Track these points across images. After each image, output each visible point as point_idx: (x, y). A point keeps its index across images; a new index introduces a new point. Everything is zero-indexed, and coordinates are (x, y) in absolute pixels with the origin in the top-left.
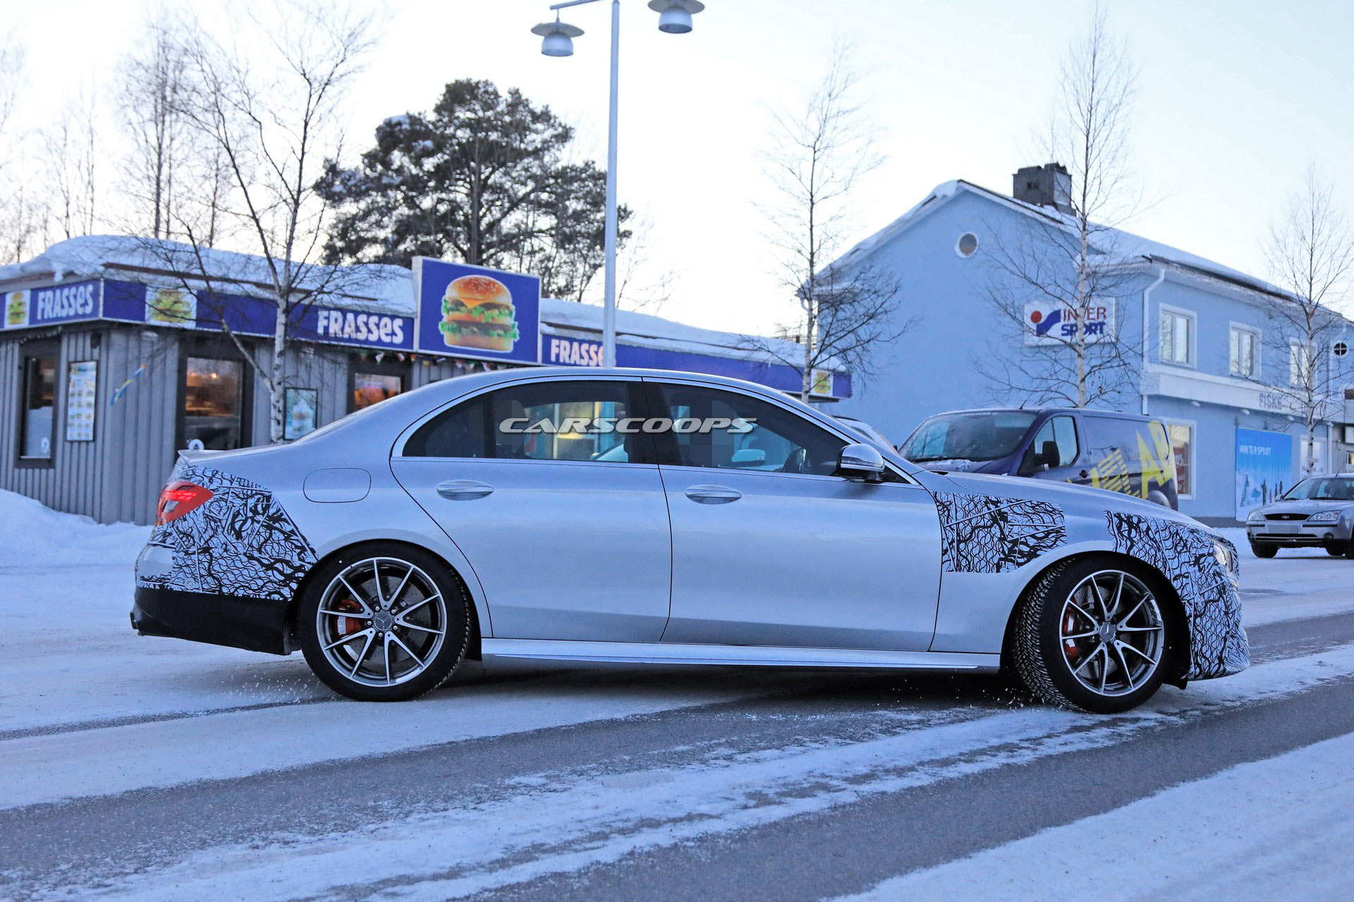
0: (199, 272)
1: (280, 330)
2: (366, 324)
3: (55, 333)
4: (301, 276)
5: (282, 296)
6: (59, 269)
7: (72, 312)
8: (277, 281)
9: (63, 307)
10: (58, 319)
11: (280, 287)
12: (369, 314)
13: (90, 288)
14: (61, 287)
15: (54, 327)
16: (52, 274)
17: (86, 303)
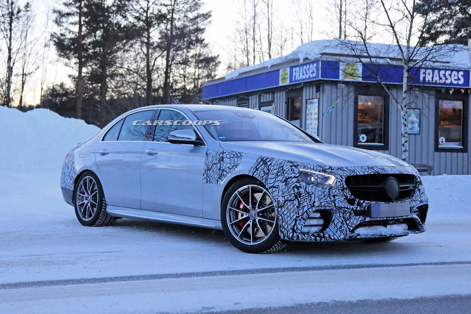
0: (366, 54)
1: (405, 80)
2: (444, 75)
3: (300, 86)
4: (415, 53)
5: (406, 64)
6: (301, 57)
7: (307, 77)
8: (403, 56)
9: (303, 74)
10: (301, 80)
11: (405, 59)
12: (446, 70)
14: (303, 65)
15: (300, 84)
16: (298, 60)
17: (313, 72)
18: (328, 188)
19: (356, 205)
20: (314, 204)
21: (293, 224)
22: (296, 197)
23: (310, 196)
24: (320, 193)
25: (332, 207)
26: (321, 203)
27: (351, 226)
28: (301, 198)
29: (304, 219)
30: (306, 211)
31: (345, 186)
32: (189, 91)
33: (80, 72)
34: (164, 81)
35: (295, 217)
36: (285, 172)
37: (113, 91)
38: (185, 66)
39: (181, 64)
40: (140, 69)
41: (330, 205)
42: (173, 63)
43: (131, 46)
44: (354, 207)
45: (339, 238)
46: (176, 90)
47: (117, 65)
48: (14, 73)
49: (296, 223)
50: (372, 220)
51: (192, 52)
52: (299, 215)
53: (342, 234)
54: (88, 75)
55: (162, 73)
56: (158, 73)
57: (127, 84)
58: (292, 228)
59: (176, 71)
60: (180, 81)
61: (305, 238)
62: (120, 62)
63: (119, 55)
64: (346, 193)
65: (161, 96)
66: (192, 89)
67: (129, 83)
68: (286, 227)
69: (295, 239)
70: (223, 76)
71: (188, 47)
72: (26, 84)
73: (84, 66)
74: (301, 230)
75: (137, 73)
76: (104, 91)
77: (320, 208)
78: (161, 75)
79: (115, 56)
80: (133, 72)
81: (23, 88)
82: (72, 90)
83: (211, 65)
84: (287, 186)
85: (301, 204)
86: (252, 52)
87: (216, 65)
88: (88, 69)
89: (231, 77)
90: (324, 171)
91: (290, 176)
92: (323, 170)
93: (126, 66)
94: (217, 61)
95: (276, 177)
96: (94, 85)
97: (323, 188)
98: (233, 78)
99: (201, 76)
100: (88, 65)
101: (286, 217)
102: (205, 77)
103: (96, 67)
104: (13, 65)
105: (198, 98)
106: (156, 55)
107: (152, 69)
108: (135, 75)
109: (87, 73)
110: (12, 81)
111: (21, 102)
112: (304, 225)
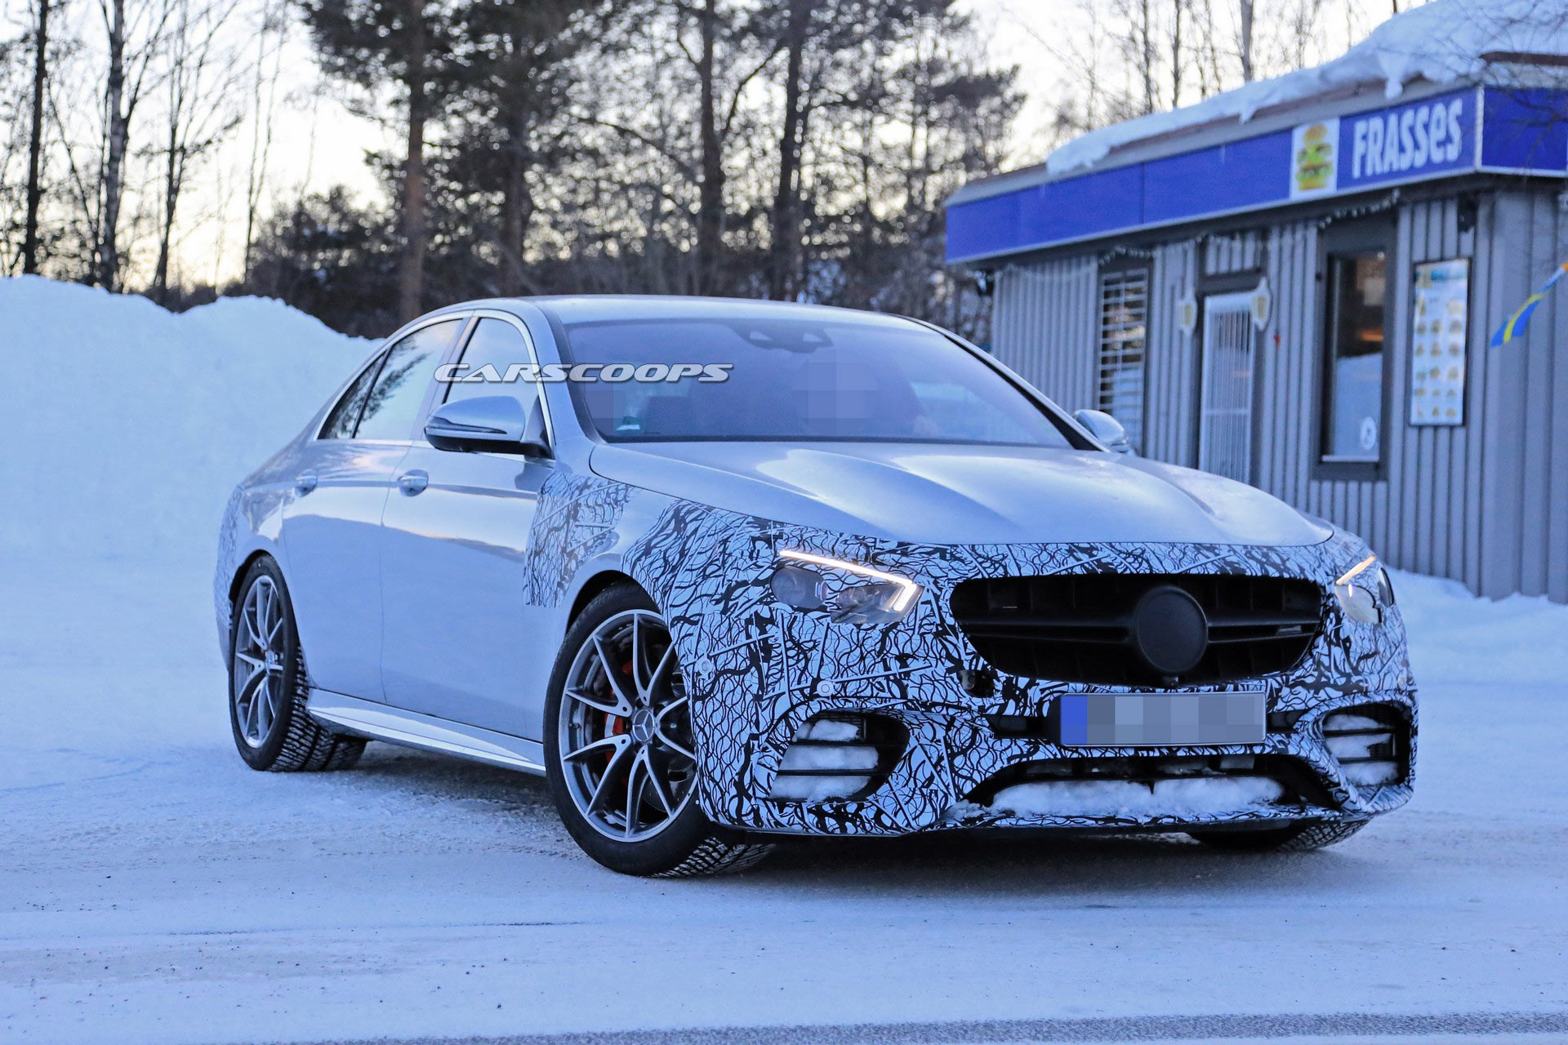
3: (1386, 203)
6: (1393, 70)
7: (1420, 160)
9: (1402, 149)
10: (1392, 174)
13: (1457, 106)
14: (1399, 108)
15: (1387, 192)
16: (1380, 84)
17: (1448, 139)
18: (881, 626)
19: (999, 695)
20: (813, 687)
21: (738, 766)
22: (754, 660)
23: (806, 657)
24: (844, 646)
25: (893, 702)
26: (844, 685)
27: (967, 778)
28: (772, 663)
29: (777, 747)
30: (785, 716)
31: (950, 621)
32: (887, 227)
33: (415, 141)
34: (777, 181)
35: (744, 738)
36: (730, 560)
37: (555, 225)
38: (868, 115)
39: (853, 105)
40: (673, 130)
41: (882, 694)
42: (815, 102)
43: (636, 27)
44: (993, 703)
45: (913, 824)
46: (829, 219)
47: (576, 110)
48: (134, 145)
49: (747, 760)
50: (1064, 758)
51: (901, 55)
52: (758, 728)
53: (929, 808)
54: (448, 155)
55: (770, 144)
56: (749, 145)
57: (615, 195)
58: (736, 778)
59: (828, 137)
60: (847, 182)
61: (784, 821)
62: (587, 98)
63: (584, 69)
64: (955, 646)
65: (764, 245)
66: (900, 219)
67: (625, 187)
68: (717, 775)
69: (749, 820)
70: (1035, 162)
71: (884, 33)
72: (187, 191)
73: (432, 115)
74: (766, 787)
75: (660, 145)
76: (517, 223)
77: (840, 703)
78: (765, 153)
79: (567, 70)
80: (645, 142)
81: (171, 207)
82: (380, 219)
83: (982, 110)
84: (729, 618)
85: (768, 685)
86: (1164, 48)
87: (1006, 110)
88: (448, 128)
89: (1075, 161)
90: (873, 560)
91: (742, 577)
92: (867, 554)
93: (610, 116)
94: (1009, 94)
95: (700, 580)
96: (475, 198)
97: (858, 626)
98: (1081, 166)
99: (936, 163)
100: (449, 109)
101: (717, 736)
102: (954, 164)
103: (484, 121)
104: (131, 108)
105: (923, 257)
106: (744, 64)
107: (727, 129)
108: (652, 152)
109: (446, 144)
110: (127, 180)
111: (162, 269)
112: (776, 768)
